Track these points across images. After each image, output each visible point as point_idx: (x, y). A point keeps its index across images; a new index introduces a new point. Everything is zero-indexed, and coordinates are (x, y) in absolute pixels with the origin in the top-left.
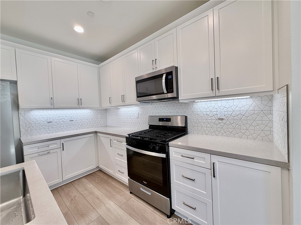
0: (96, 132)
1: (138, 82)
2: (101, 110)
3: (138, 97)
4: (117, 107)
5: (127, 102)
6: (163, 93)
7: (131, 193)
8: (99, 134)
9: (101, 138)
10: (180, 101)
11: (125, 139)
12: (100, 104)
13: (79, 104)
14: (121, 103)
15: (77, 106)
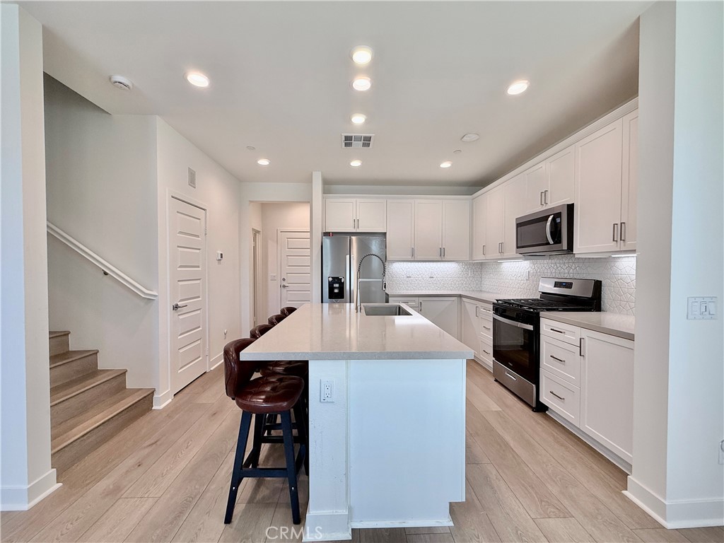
0: (460, 296)
1: (519, 225)
2: (474, 264)
3: (518, 247)
4: (497, 262)
5: (506, 255)
6: (548, 244)
7: (496, 380)
8: (464, 299)
9: (466, 304)
10: (576, 256)
11: (491, 307)
12: (471, 255)
13: (442, 256)
14: (499, 256)
15: (438, 258)
